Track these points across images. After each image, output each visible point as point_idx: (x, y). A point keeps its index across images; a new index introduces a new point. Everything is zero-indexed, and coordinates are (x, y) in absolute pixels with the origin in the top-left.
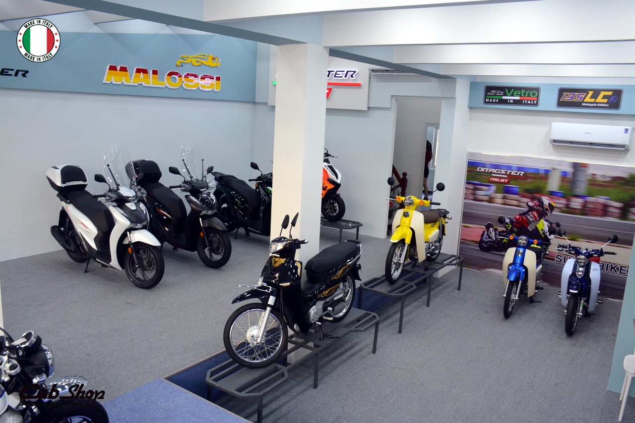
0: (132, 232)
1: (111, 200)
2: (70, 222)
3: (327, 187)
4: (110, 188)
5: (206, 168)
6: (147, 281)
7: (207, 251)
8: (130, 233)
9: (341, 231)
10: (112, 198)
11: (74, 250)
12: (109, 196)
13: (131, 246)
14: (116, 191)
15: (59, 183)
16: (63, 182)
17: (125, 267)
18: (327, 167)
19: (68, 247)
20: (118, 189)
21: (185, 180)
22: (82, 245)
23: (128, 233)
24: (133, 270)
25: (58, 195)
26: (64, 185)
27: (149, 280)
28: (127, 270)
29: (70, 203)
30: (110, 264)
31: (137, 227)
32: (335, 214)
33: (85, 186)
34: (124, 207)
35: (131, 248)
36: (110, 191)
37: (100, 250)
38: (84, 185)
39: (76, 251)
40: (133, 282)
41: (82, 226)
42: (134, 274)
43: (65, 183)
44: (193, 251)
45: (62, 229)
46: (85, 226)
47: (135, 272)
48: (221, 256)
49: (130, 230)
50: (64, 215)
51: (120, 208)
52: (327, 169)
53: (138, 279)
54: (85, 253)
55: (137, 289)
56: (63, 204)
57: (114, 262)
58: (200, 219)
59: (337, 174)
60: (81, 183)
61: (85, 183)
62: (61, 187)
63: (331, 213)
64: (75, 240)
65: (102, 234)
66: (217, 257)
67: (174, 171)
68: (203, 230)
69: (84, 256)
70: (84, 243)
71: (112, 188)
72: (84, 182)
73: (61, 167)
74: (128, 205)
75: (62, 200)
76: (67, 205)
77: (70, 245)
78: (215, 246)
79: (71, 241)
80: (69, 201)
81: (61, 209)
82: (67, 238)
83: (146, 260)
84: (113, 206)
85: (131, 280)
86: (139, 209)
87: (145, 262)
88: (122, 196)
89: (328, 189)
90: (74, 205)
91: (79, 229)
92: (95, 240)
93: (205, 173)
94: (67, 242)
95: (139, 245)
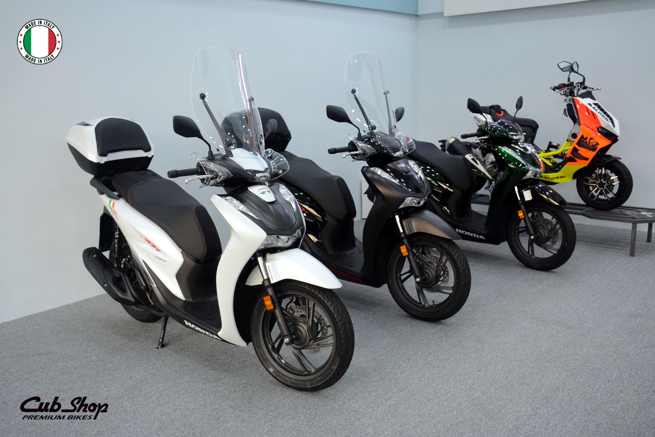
0: (269, 256)
1: (213, 180)
2: (122, 239)
3: (598, 144)
4: (210, 152)
5: (393, 108)
6: (310, 374)
7: (411, 285)
8: (265, 260)
9: (634, 227)
10: (217, 176)
11: (132, 300)
12: (212, 172)
13: (270, 291)
14: (225, 159)
15: (93, 156)
16: (102, 153)
17: (254, 338)
18: (593, 106)
19: (120, 295)
20: (229, 154)
21: (359, 134)
22: (149, 289)
23: (260, 259)
24: (273, 347)
25: (92, 183)
26: (103, 160)
27: (318, 370)
28: (257, 348)
29: (120, 196)
30: (220, 334)
31: (280, 244)
32: (610, 195)
33: (148, 160)
34: (247, 195)
35: (271, 297)
36: (211, 158)
37: (190, 300)
38: (147, 157)
39: (137, 303)
40: (276, 376)
41: (147, 247)
42: (276, 356)
43: (105, 155)
44: (378, 285)
45: (107, 254)
46: (154, 246)
47: (277, 351)
48: (447, 296)
49: (264, 252)
50: (108, 223)
51: (238, 199)
52: (594, 111)
53: (287, 368)
54: (157, 307)
55: (288, 392)
56: (105, 199)
57: (229, 329)
58: (397, 217)
59: (611, 119)
60: (140, 154)
61: (149, 154)
62: (99, 163)
63: (601, 194)
64: (135, 276)
65: (194, 264)
66: (434, 298)
67: (336, 115)
68: (405, 241)
69: (154, 312)
70: (154, 286)
71: (215, 152)
72: (146, 151)
73: (95, 123)
74: (255, 190)
75: (102, 193)
76: (113, 201)
77: (123, 291)
78: (431, 273)
79: (126, 280)
80: (116, 193)
81: (101, 213)
82: (117, 273)
83: (305, 323)
84: (221, 196)
85: (271, 370)
86: (280, 200)
87: (304, 328)
88: (241, 170)
89: (599, 147)
90: (127, 201)
91: (141, 253)
92: (179, 276)
93: (393, 119)
94: (118, 282)
95: (287, 287)
